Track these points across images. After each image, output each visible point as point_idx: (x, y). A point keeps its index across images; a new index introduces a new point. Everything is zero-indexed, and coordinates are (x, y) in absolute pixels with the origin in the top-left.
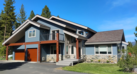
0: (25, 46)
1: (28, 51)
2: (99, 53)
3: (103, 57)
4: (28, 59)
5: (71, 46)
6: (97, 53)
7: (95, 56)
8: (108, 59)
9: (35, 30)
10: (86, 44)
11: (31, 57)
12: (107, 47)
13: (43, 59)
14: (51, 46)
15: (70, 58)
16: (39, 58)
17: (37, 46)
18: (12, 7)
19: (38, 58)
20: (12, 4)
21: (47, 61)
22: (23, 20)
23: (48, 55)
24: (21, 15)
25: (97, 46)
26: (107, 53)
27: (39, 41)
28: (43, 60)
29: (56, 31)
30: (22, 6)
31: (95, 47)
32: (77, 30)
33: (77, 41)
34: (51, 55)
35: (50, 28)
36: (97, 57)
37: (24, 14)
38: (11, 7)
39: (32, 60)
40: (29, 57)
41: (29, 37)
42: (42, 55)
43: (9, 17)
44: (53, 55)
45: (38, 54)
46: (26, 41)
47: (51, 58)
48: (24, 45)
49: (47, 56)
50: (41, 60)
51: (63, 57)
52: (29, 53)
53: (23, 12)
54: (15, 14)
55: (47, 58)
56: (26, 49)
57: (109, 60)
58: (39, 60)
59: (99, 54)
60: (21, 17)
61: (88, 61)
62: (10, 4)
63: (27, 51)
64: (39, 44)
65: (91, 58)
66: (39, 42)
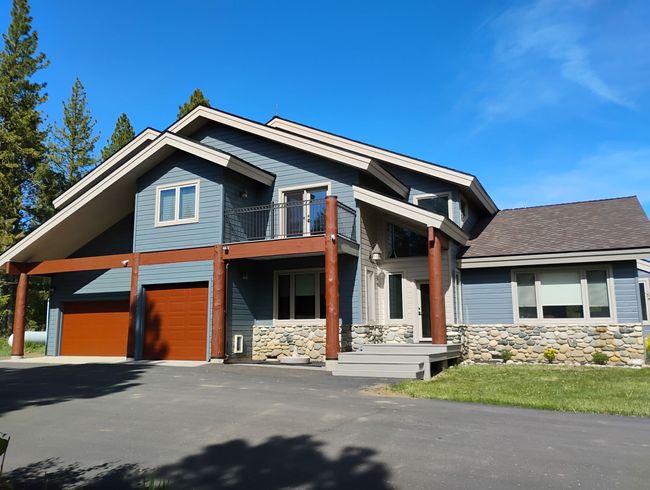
0: (135, 275)
1: (147, 298)
2: (540, 312)
3: (564, 335)
4: (148, 345)
5: (387, 275)
6: (528, 312)
7: (518, 330)
8: (594, 343)
9: (197, 181)
10: (466, 264)
11: (167, 333)
12: (584, 282)
13: (237, 343)
14: (276, 274)
15: (382, 341)
16: (221, 340)
17: (204, 270)
18: (33, 88)
19: (209, 339)
20: (34, 69)
21: (254, 358)
22: (78, 160)
23: (259, 326)
24: (68, 133)
25: (527, 275)
26: (586, 312)
27: (219, 241)
28: (235, 351)
29: (308, 190)
30: (79, 86)
31: (514, 284)
32: (408, 194)
33: (433, 243)
34: (276, 322)
35: (275, 176)
36: (527, 335)
37: (86, 129)
38: (26, 86)
39: (173, 348)
40: (157, 336)
41: (158, 223)
42: (234, 323)
43: (11, 138)
44: (293, 323)
45: (210, 316)
46: (139, 245)
47: (277, 342)
48: (126, 266)
49: (256, 330)
50: (225, 352)
51: (353, 334)
52: (153, 314)
53: (79, 118)
54: (41, 128)
55: (255, 338)
56: (139, 287)
57: (599, 350)
58: (218, 352)
59: (540, 320)
60: (67, 145)
61: (477, 356)
62: (22, 72)
63: (143, 298)
64: (220, 261)
65: (494, 343)
66: (218, 250)
